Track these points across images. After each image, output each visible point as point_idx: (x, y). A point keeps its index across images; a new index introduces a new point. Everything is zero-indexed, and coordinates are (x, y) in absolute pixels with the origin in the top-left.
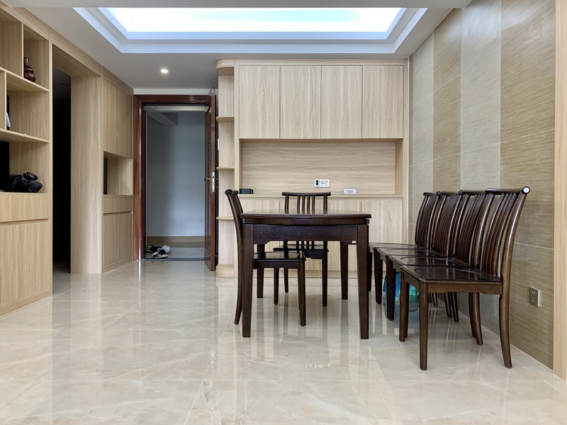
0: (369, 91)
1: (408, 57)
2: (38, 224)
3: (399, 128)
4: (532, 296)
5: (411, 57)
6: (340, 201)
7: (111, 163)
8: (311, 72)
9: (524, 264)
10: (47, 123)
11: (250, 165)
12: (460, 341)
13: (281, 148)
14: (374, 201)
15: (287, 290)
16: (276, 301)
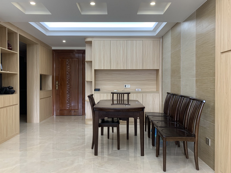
0: (146, 51)
1: (161, 37)
2: (14, 106)
3: (157, 65)
4: (207, 141)
5: (162, 37)
6: (134, 94)
7: (43, 78)
8: (123, 43)
9: (204, 128)
10: (17, 65)
11: (99, 79)
12: (180, 157)
13: (111, 72)
14: (148, 94)
15: (113, 132)
16: (108, 138)
